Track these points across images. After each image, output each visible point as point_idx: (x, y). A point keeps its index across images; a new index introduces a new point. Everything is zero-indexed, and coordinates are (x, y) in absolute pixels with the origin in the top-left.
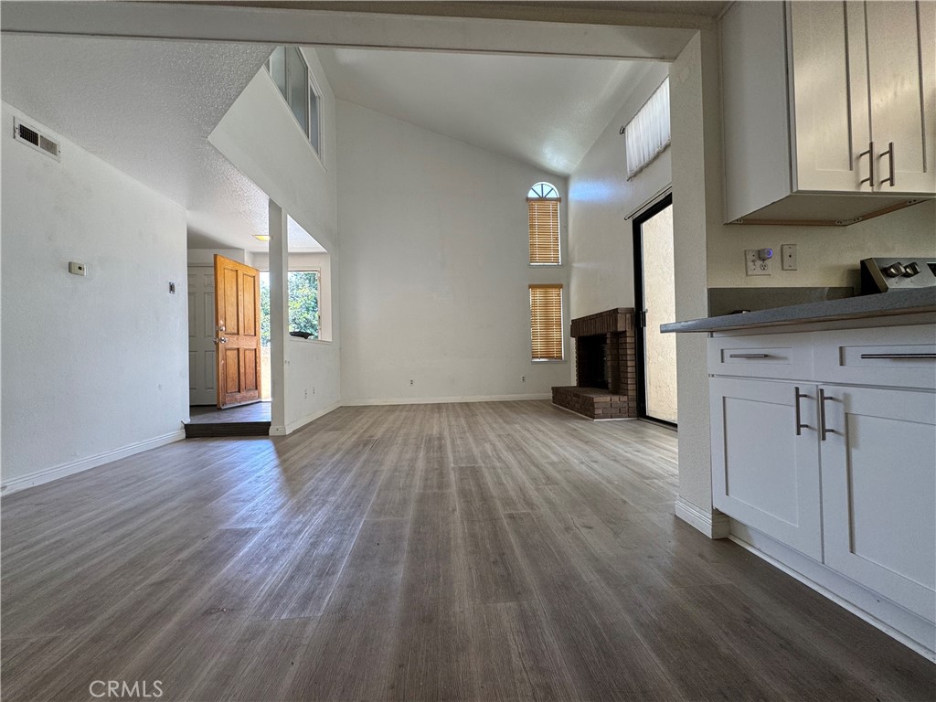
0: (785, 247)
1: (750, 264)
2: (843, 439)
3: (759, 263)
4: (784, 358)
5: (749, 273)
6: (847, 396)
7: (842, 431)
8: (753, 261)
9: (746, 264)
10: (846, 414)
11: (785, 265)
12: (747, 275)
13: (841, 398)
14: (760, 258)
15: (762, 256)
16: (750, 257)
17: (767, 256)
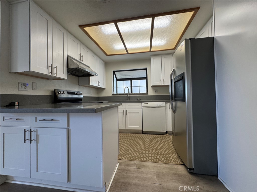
0: (33, 83)
1: (20, 87)
2: (36, 142)
3: (24, 87)
4: (23, 120)
5: (20, 90)
6: (37, 130)
7: (36, 140)
8: (21, 86)
9: (19, 87)
10: (37, 135)
11: (33, 88)
12: (19, 90)
13: (36, 131)
14: (24, 85)
15: (25, 85)
16: (20, 85)
17: (26, 85)
